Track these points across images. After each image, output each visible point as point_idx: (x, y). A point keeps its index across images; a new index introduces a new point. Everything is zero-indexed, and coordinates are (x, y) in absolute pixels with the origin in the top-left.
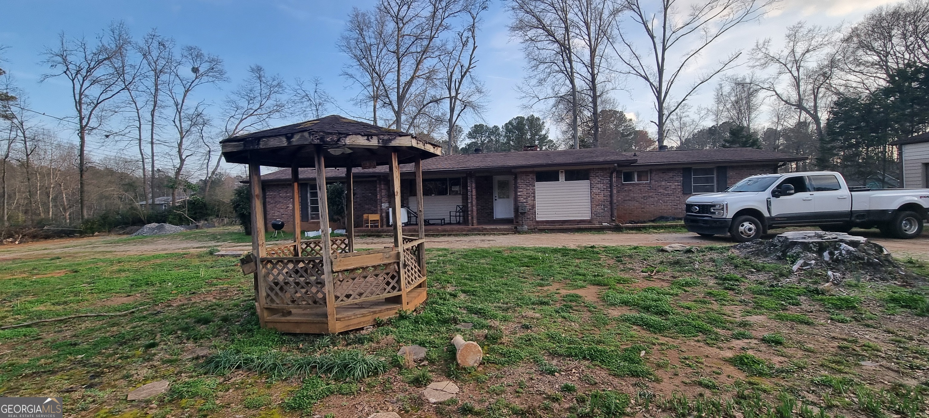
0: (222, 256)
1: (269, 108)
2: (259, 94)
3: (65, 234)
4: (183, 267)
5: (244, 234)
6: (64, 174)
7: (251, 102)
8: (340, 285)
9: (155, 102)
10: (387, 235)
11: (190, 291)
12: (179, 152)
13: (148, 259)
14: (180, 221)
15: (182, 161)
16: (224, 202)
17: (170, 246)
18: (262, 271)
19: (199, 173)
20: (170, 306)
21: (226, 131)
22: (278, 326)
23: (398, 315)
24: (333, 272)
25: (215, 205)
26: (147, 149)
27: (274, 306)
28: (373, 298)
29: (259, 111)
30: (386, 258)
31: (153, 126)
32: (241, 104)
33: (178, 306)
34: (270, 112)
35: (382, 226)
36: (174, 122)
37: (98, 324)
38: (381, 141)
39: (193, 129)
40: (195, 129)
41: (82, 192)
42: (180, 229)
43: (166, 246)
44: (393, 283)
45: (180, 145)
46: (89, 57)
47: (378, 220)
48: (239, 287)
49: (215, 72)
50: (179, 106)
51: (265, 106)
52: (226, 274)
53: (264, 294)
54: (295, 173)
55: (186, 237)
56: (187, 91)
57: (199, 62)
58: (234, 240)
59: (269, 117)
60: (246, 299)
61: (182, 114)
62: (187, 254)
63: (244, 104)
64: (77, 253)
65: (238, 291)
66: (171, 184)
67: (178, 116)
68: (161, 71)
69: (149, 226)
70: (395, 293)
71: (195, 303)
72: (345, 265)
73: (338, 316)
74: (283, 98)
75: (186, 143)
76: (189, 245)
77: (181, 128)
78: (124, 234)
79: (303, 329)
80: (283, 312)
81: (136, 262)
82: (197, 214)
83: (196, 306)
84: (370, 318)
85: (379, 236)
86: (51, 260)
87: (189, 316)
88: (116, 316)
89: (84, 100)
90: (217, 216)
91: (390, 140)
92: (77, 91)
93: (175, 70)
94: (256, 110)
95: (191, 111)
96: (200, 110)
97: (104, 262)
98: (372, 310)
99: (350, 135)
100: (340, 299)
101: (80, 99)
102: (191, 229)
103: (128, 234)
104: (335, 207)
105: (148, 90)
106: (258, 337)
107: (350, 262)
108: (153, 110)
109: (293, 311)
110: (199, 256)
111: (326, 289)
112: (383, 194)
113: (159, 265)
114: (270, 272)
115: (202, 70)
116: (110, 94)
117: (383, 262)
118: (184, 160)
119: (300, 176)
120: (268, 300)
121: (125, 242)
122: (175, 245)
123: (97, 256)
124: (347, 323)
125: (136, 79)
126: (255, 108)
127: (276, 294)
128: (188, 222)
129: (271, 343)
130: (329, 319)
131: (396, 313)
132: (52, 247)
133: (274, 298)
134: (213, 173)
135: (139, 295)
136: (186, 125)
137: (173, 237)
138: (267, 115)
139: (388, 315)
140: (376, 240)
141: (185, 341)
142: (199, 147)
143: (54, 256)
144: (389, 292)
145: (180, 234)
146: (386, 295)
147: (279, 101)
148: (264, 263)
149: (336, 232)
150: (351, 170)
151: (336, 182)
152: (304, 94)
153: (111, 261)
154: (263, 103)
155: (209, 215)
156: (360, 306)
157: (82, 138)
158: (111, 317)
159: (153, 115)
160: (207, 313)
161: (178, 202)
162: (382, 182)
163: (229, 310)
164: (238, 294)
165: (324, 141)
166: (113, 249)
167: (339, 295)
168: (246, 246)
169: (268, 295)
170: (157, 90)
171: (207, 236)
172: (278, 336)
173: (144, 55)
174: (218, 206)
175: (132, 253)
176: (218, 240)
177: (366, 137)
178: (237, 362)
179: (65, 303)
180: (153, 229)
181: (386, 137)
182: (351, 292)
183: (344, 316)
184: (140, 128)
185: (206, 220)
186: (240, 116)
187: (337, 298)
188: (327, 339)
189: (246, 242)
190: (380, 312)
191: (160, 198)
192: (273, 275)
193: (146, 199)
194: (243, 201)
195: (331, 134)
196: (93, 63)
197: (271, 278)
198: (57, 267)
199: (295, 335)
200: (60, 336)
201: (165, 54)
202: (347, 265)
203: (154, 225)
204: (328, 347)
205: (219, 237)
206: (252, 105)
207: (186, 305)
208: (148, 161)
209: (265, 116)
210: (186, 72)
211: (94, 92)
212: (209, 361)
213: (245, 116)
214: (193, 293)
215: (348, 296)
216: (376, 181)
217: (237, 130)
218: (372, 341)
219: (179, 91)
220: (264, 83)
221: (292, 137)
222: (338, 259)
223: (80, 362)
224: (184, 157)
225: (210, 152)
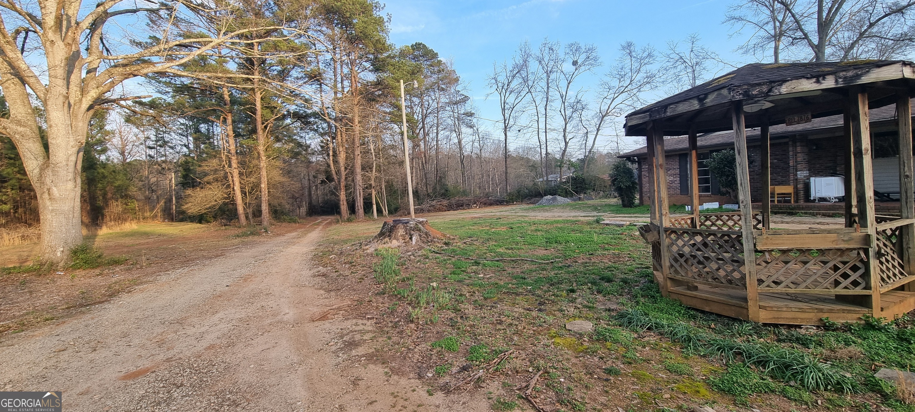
0: (607, 224)
1: (640, 81)
2: (630, 70)
3: (499, 202)
4: (578, 232)
5: (621, 206)
6: (497, 161)
7: (622, 79)
8: (766, 267)
9: (547, 98)
10: (806, 213)
11: (589, 252)
12: (564, 136)
13: (552, 223)
14: (566, 194)
15: (566, 143)
16: (599, 178)
17: (563, 214)
18: (665, 241)
19: (579, 152)
20: (577, 262)
21: (600, 112)
22: (683, 299)
23: (863, 322)
24: (756, 251)
25: (592, 179)
26: (543, 138)
27: (678, 277)
28: (818, 291)
29: (630, 87)
30: (843, 240)
31: (546, 117)
32: (612, 84)
33: (582, 263)
34: (640, 86)
35: (796, 201)
36: (560, 112)
37: (534, 267)
38: (840, 80)
39: (574, 115)
40: (576, 115)
41: (506, 173)
42: (567, 200)
43: (561, 214)
44: (854, 276)
45: (565, 130)
46: (508, 75)
47: (790, 194)
48: (629, 254)
49: (591, 59)
50: (564, 98)
51: (635, 81)
52: (614, 241)
53: (668, 264)
54: (693, 141)
55: (574, 208)
56: (569, 83)
57: (578, 55)
58: (612, 211)
59: (639, 91)
60: (640, 266)
61: (566, 104)
62: (579, 221)
63: (615, 83)
64: (508, 216)
65: (629, 257)
66: (559, 164)
67: (563, 105)
68: (550, 72)
69: (546, 197)
70: (858, 291)
71: (595, 262)
72: (775, 244)
73: (761, 304)
74: (653, 68)
75: (569, 128)
76: (577, 214)
77: (565, 116)
78: (530, 203)
79: (715, 309)
80: (688, 285)
81: (545, 225)
82: (579, 188)
83: (596, 266)
84: (813, 316)
85: (791, 214)
86: (497, 219)
87: (593, 273)
88: (542, 263)
89: (507, 106)
90: (594, 190)
91: (858, 76)
92: (503, 102)
93: (560, 68)
94: (627, 87)
95: (572, 101)
96: (579, 98)
97: (525, 223)
98: (816, 306)
99: (788, 81)
100: (765, 284)
101: (504, 106)
102: (575, 200)
103: (533, 203)
104: (724, 178)
105: (543, 90)
106: (663, 305)
107: (781, 242)
108: (546, 105)
109: (700, 286)
110: (589, 223)
111: (746, 269)
112: (799, 159)
113: (560, 229)
114: (674, 243)
115: (579, 62)
116: (520, 98)
117: (837, 247)
118: (568, 143)
119: (699, 143)
120: (672, 270)
121: (533, 210)
122: (566, 213)
123: (520, 218)
124: (776, 315)
125: (535, 82)
126: (625, 85)
127: (681, 266)
128: (572, 195)
129: (677, 314)
130: (749, 304)
131: (860, 319)
132: (494, 211)
133: (679, 269)
134: (590, 152)
135: (553, 250)
136: (569, 112)
137: (564, 206)
138: (637, 90)
139: (844, 318)
140: (787, 219)
141: (596, 293)
142: (579, 130)
143: (498, 217)
144: (846, 288)
145: (568, 205)
146: (840, 291)
147: (649, 72)
148: (668, 233)
149: (724, 207)
150: (768, 129)
151: (725, 149)
152: (677, 57)
153: (529, 223)
154: (633, 78)
155: (587, 189)
156: (795, 298)
157: (506, 135)
158: (540, 264)
159: (546, 109)
160: (608, 274)
161: (564, 178)
162: (798, 144)
163: (625, 274)
164: (629, 260)
165: (748, 96)
166: (527, 215)
167: (763, 278)
168: (625, 217)
169: (672, 266)
170: (548, 88)
171: (590, 207)
172: (684, 309)
173: (540, 62)
174: (594, 181)
175: (540, 218)
176: (599, 211)
177: (814, 80)
178: (648, 324)
179: (512, 249)
180: (549, 200)
181: (850, 74)
182: (782, 278)
183: (770, 305)
184: (538, 121)
185: (585, 193)
186: (612, 96)
187: (760, 281)
188: (747, 327)
189: (624, 214)
190: (831, 311)
191: (552, 175)
192: (678, 246)
193: (543, 177)
194: (620, 175)
195: (759, 85)
196: (510, 78)
197: (675, 249)
198: (502, 225)
199: (703, 312)
200: (514, 270)
201: (553, 56)
202: (777, 244)
203: (549, 197)
204: (751, 335)
205: (599, 208)
206: (622, 83)
207: (589, 263)
208: (543, 146)
209: (635, 91)
210: (568, 67)
211: (511, 100)
212: (622, 316)
213: (616, 95)
214: (592, 254)
215: (776, 283)
216: (786, 144)
217: (610, 110)
218: (820, 346)
219: (563, 84)
220: (634, 57)
221: (705, 98)
222: (765, 236)
223: (530, 291)
224: (567, 140)
225: (587, 133)
